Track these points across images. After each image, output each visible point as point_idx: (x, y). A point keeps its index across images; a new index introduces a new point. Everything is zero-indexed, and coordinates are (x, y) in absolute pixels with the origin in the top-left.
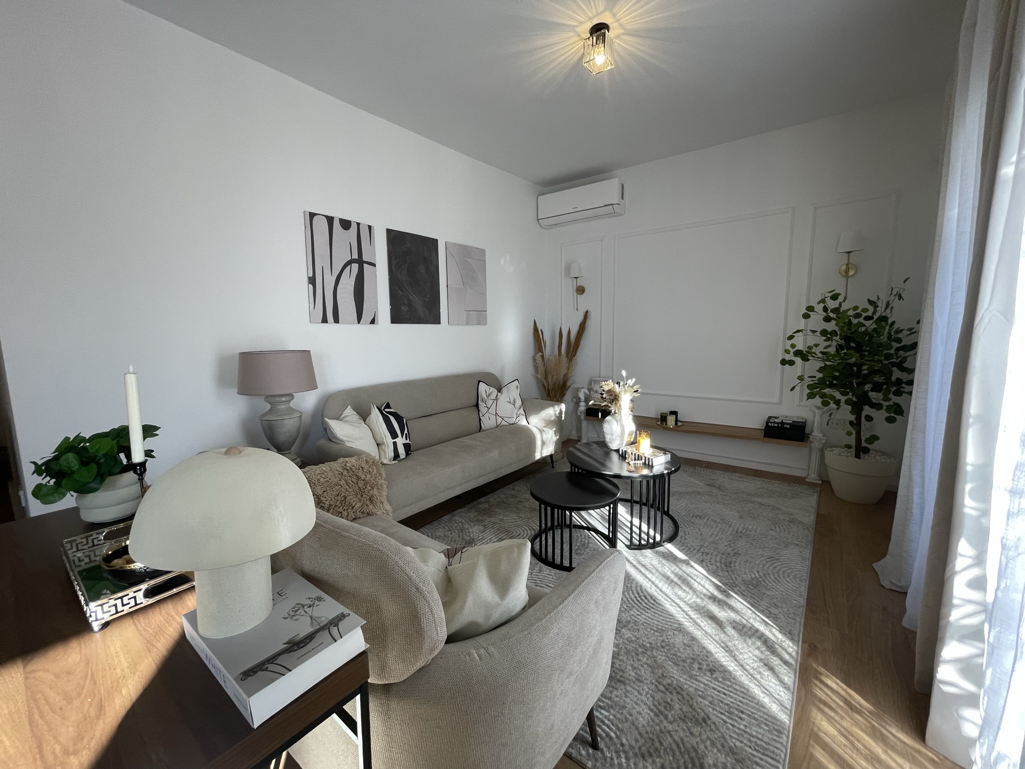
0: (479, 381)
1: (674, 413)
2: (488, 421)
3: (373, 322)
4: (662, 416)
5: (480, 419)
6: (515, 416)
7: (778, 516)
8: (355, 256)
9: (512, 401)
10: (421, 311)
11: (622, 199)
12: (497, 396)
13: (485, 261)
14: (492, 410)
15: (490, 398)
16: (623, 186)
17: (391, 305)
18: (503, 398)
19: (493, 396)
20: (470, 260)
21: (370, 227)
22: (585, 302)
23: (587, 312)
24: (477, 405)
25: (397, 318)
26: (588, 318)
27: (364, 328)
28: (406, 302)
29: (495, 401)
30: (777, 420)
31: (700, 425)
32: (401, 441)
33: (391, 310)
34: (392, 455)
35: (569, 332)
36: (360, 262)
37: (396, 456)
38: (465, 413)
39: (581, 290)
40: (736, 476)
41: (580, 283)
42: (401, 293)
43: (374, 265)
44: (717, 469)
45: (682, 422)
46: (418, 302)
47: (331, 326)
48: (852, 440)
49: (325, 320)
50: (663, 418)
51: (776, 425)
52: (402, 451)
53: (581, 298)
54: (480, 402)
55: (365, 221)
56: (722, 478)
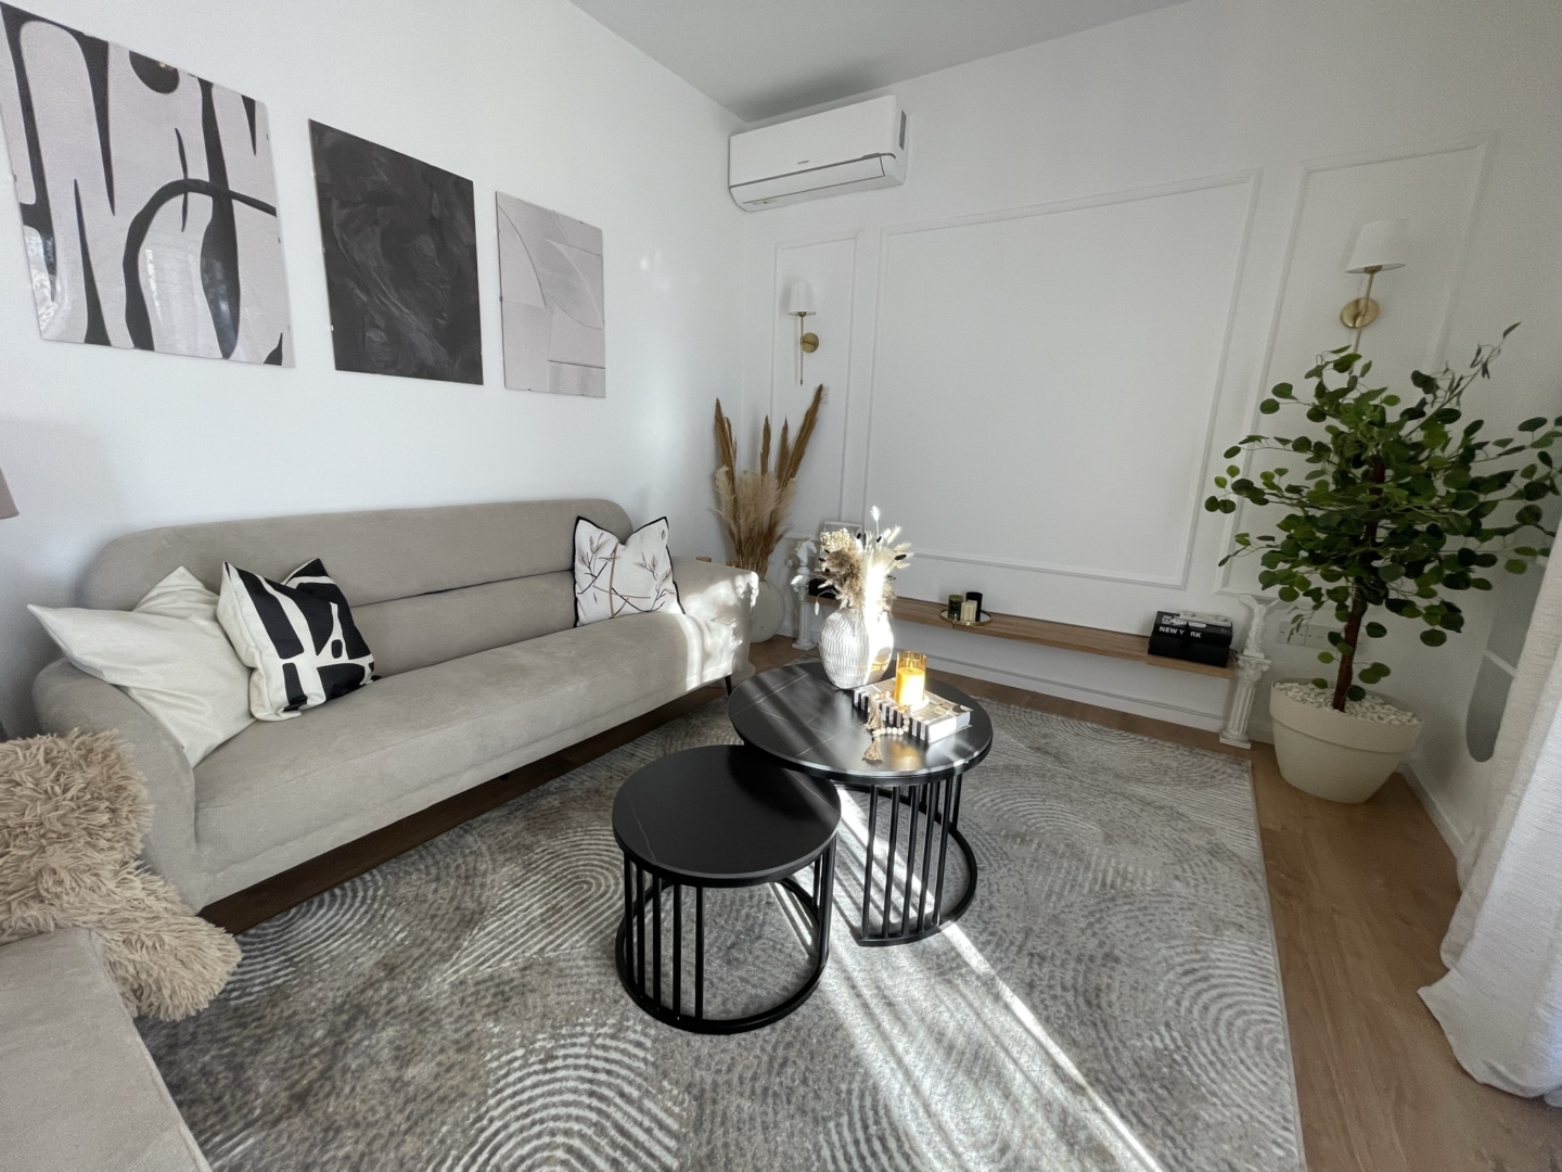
0: (579, 518)
1: (976, 596)
2: (593, 607)
3: (275, 358)
4: (951, 602)
5: (576, 600)
6: (654, 594)
7: (1185, 836)
8: (200, 171)
9: (649, 562)
10: (426, 346)
11: (902, 146)
12: (615, 551)
13: (600, 256)
14: (603, 582)
15: (600, 554)
16: (904, 117)
17: (333, 323)
18: (627, 555)
19: (607, 552)
20: (560, 247)
21: (250, 104)
22: (817, 368)
23: (820, 389)
24: (572, 570)
25: (352, 354)
26: (823, 400)
27: (245, 372)
28: (381, 323)
29: (610, 564)
30: (1176, 622)
31: (1024, 622)
32: (309, 664)
33: (335, 334)
34: (282, 696)
35: (785, 428)
36: (218, 189)
37: (296, 700)
38: (541, 585)
39: (810, 343)
40: (1087, 727)
41: (810, 326)
42: (364, 298)
43: (271, 211)
44: (1051, 712)
45: (988, 614)
46: (416, 328)
47: (121, 354)
48: (1332, 672)
49: (97, 334)
50: (954, 606)
51: (1175, 631)
52: (313, 688)
53: (811, 359)
54: (577, 563)
55: (231, 83)
56: (1062, 732)
